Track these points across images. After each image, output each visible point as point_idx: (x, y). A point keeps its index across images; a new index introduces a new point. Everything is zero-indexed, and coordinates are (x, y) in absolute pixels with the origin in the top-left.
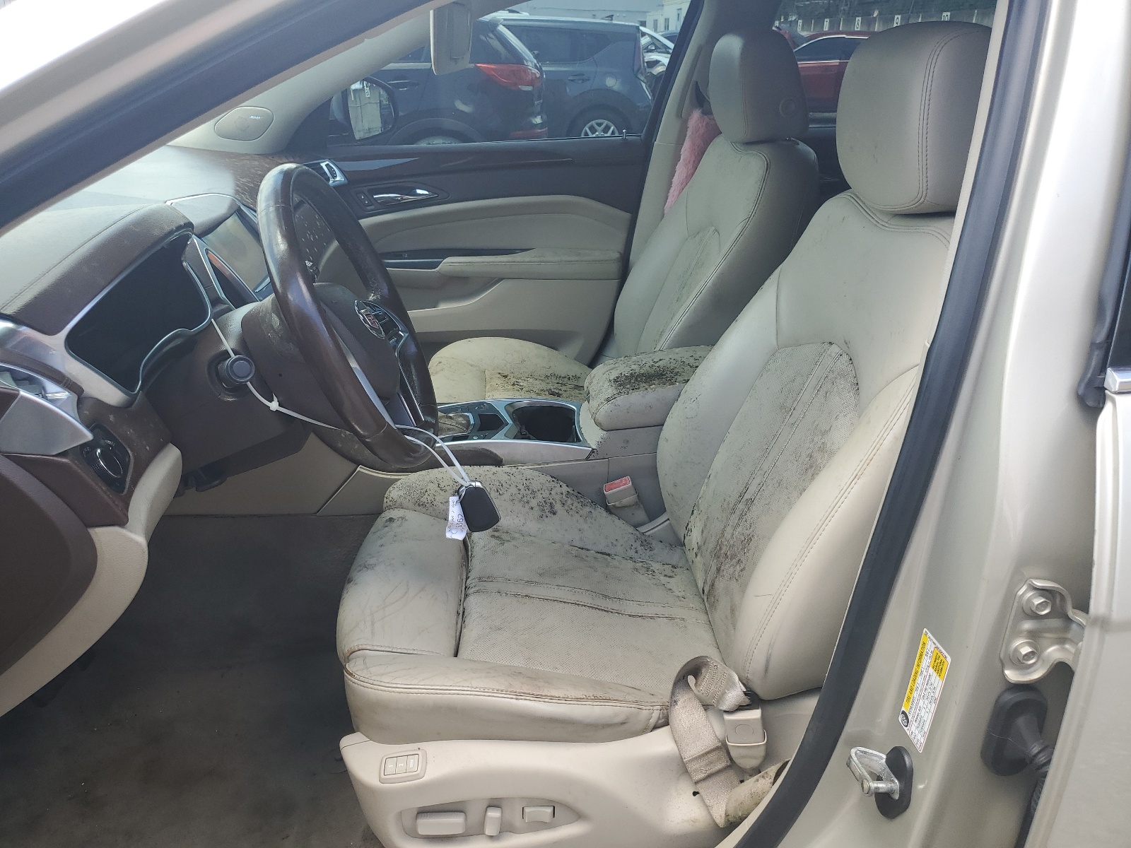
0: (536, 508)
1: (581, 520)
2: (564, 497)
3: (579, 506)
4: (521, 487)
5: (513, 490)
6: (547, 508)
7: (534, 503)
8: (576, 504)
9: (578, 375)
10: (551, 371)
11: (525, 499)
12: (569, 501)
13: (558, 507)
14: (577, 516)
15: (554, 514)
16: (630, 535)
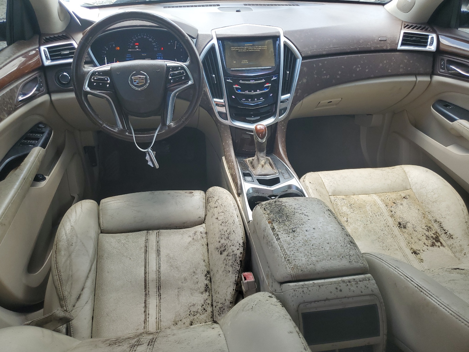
0: (220, 244)
1: (223, 269)
2: (232, 254)
3: (230, 263)
4: (228, 231)
5: (225, 229)
6: (223, 249)
7: (223, 241)
8: (231, 261)
9: (454, 237)
10: (441, 220)
11: (223, 236)
12: (230, 258)
13: (225, 253)
14: (224, 266)
15: (221, 254)
16: (224, 299)
